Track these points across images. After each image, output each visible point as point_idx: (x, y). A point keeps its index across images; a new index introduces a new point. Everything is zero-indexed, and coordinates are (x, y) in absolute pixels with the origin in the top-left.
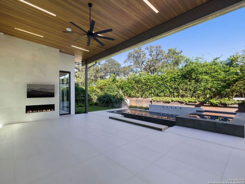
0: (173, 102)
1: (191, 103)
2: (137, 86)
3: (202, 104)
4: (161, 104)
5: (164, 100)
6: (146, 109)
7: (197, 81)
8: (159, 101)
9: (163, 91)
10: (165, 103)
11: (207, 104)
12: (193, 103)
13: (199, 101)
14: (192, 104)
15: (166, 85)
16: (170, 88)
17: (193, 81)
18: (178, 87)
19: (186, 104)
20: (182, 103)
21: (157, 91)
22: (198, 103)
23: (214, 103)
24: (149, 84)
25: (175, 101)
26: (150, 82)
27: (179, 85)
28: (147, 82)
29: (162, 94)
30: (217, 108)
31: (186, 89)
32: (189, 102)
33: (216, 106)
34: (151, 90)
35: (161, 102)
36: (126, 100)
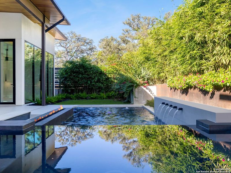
36: (147, 89)
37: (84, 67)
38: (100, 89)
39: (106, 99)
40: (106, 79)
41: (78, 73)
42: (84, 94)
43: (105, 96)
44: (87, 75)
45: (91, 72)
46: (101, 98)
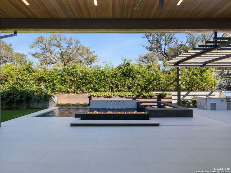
1: (129, 97)
2: (71, 80)
3: (137, 97)
4: (103, 99)
5: (105, 95)
6: (85, 106)
7: (134, 78)
8: (100, 96)
9: (103, 86)
10: (106, 98)
11: (140, 97)
12: (131, 97)
13: (135, 95)
15: (108, 80)
16: (110, 83)
17: (131, 78)
19: (126, 97)
20: (122, 97)
21: (97, 86)
22: (134, 96)
23: (145, 96)
24: (88, 78)
25: (116, 96)
26: (88, 77)
28: (86, 76)
29: (103, 89)
31: (125, 85)
32: (129, 96)
33: (146, 97)
34: (90, 85)
35: (102, 97)
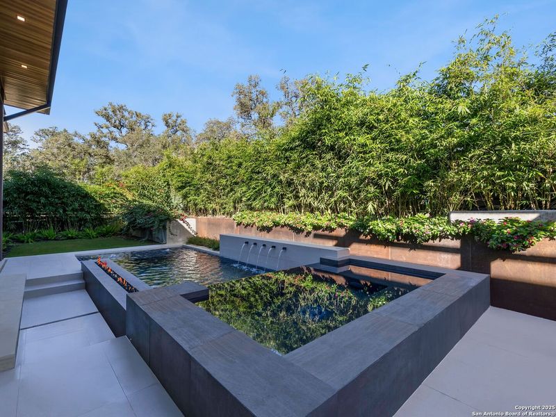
0: (278, 228)
1: (321, 232)
3: (353, 235)
4: (253, 234)
5: (257, 221)
8: (248, 225)
11: (362, 237)
12: (327, 233)
13: (340, 226)
14: (323, 233)
18: (292, 180)
20: (297, 230)
22: (339, 232)
25: (283, 226)
27: (295, 172)
30: (390, 249)
35: (252, 226)
36: (184, 222)
37: (49, 184)
38: (81, 223)
39: (97, 237)
40: (96, 206)
41: (39, 194)
42: (50, 232)
43: (94, 234)
44: (57, 198)
45: (66, 194)
46: (88, 236)
